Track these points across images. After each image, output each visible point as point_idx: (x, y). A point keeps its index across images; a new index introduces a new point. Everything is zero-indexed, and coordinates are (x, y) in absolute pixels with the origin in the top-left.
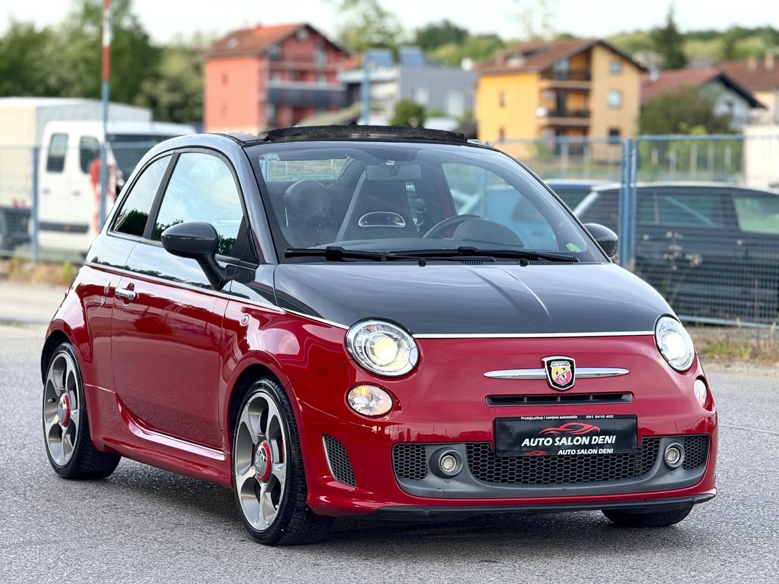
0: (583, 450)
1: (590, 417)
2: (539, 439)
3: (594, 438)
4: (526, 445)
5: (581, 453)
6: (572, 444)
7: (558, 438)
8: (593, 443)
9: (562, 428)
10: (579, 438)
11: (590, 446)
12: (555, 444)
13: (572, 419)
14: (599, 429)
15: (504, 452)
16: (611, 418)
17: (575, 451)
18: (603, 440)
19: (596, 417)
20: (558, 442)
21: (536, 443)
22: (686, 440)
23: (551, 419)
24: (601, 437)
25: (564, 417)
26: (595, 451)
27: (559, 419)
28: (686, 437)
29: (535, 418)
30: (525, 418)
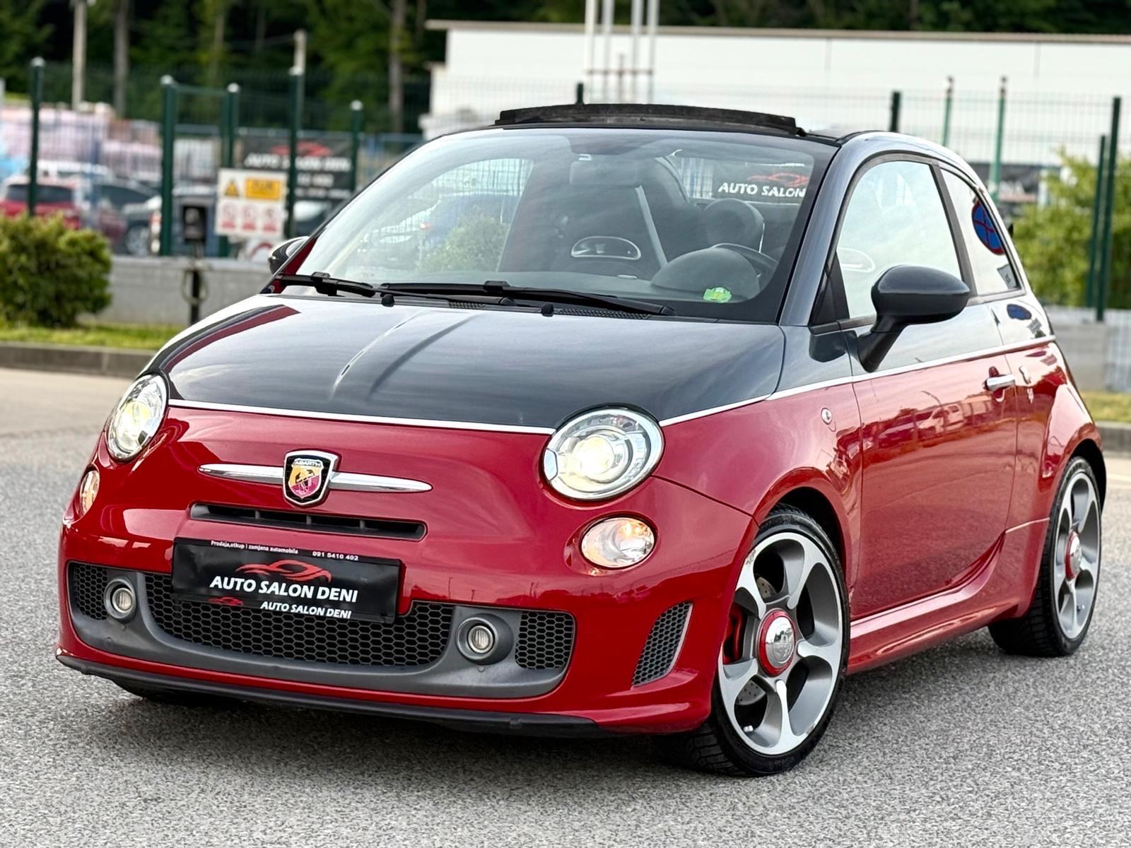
0: (301, 607)
1: (319, 554)
2: (237, 580)
3: (321, 589)
4: (216, 586)
5: (297, 611)
6: (286, 594)
7: (267, 583)
8: (319, 596)
9: (273, 567)
10: (298, 587)
11: (314, 602)
12: (260, 591)
13: (289, 554)
14: (329, 576)
15: (181, 592)
16: (353, 561)
17: (288, 607)
18: (337, 594)
19: (329, 555)
20: (265, 588)
21: (231, 587)
22: (524, 617)
23: (256, 550)
24: (333, 590)
25: (276, 550)
26: (320, 611)
27: (269, 552)
28: (524, 612)
29: (232, 545)
30: (218, 544)
